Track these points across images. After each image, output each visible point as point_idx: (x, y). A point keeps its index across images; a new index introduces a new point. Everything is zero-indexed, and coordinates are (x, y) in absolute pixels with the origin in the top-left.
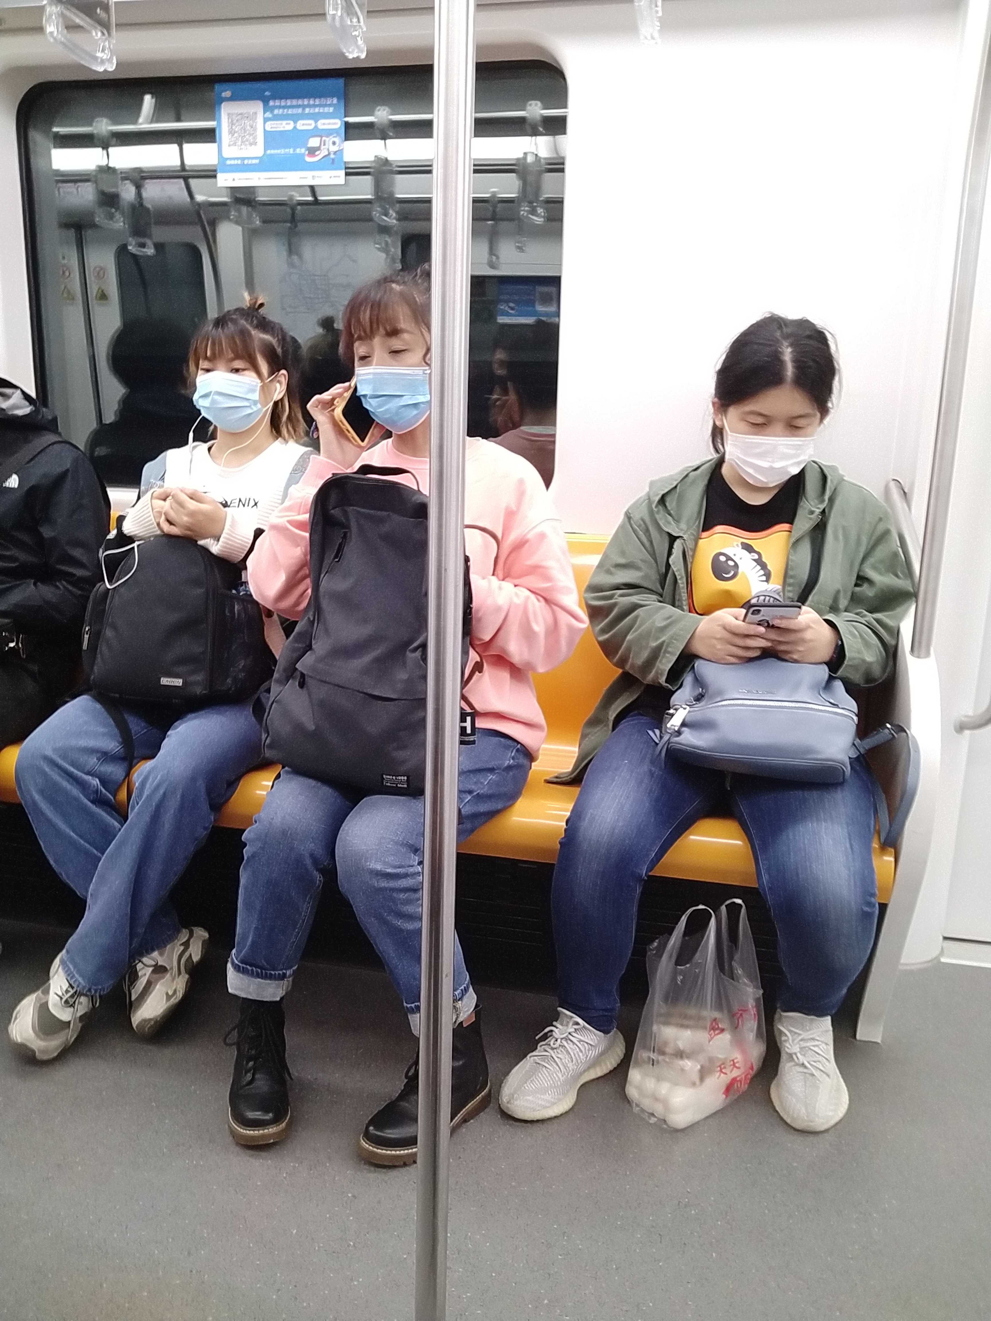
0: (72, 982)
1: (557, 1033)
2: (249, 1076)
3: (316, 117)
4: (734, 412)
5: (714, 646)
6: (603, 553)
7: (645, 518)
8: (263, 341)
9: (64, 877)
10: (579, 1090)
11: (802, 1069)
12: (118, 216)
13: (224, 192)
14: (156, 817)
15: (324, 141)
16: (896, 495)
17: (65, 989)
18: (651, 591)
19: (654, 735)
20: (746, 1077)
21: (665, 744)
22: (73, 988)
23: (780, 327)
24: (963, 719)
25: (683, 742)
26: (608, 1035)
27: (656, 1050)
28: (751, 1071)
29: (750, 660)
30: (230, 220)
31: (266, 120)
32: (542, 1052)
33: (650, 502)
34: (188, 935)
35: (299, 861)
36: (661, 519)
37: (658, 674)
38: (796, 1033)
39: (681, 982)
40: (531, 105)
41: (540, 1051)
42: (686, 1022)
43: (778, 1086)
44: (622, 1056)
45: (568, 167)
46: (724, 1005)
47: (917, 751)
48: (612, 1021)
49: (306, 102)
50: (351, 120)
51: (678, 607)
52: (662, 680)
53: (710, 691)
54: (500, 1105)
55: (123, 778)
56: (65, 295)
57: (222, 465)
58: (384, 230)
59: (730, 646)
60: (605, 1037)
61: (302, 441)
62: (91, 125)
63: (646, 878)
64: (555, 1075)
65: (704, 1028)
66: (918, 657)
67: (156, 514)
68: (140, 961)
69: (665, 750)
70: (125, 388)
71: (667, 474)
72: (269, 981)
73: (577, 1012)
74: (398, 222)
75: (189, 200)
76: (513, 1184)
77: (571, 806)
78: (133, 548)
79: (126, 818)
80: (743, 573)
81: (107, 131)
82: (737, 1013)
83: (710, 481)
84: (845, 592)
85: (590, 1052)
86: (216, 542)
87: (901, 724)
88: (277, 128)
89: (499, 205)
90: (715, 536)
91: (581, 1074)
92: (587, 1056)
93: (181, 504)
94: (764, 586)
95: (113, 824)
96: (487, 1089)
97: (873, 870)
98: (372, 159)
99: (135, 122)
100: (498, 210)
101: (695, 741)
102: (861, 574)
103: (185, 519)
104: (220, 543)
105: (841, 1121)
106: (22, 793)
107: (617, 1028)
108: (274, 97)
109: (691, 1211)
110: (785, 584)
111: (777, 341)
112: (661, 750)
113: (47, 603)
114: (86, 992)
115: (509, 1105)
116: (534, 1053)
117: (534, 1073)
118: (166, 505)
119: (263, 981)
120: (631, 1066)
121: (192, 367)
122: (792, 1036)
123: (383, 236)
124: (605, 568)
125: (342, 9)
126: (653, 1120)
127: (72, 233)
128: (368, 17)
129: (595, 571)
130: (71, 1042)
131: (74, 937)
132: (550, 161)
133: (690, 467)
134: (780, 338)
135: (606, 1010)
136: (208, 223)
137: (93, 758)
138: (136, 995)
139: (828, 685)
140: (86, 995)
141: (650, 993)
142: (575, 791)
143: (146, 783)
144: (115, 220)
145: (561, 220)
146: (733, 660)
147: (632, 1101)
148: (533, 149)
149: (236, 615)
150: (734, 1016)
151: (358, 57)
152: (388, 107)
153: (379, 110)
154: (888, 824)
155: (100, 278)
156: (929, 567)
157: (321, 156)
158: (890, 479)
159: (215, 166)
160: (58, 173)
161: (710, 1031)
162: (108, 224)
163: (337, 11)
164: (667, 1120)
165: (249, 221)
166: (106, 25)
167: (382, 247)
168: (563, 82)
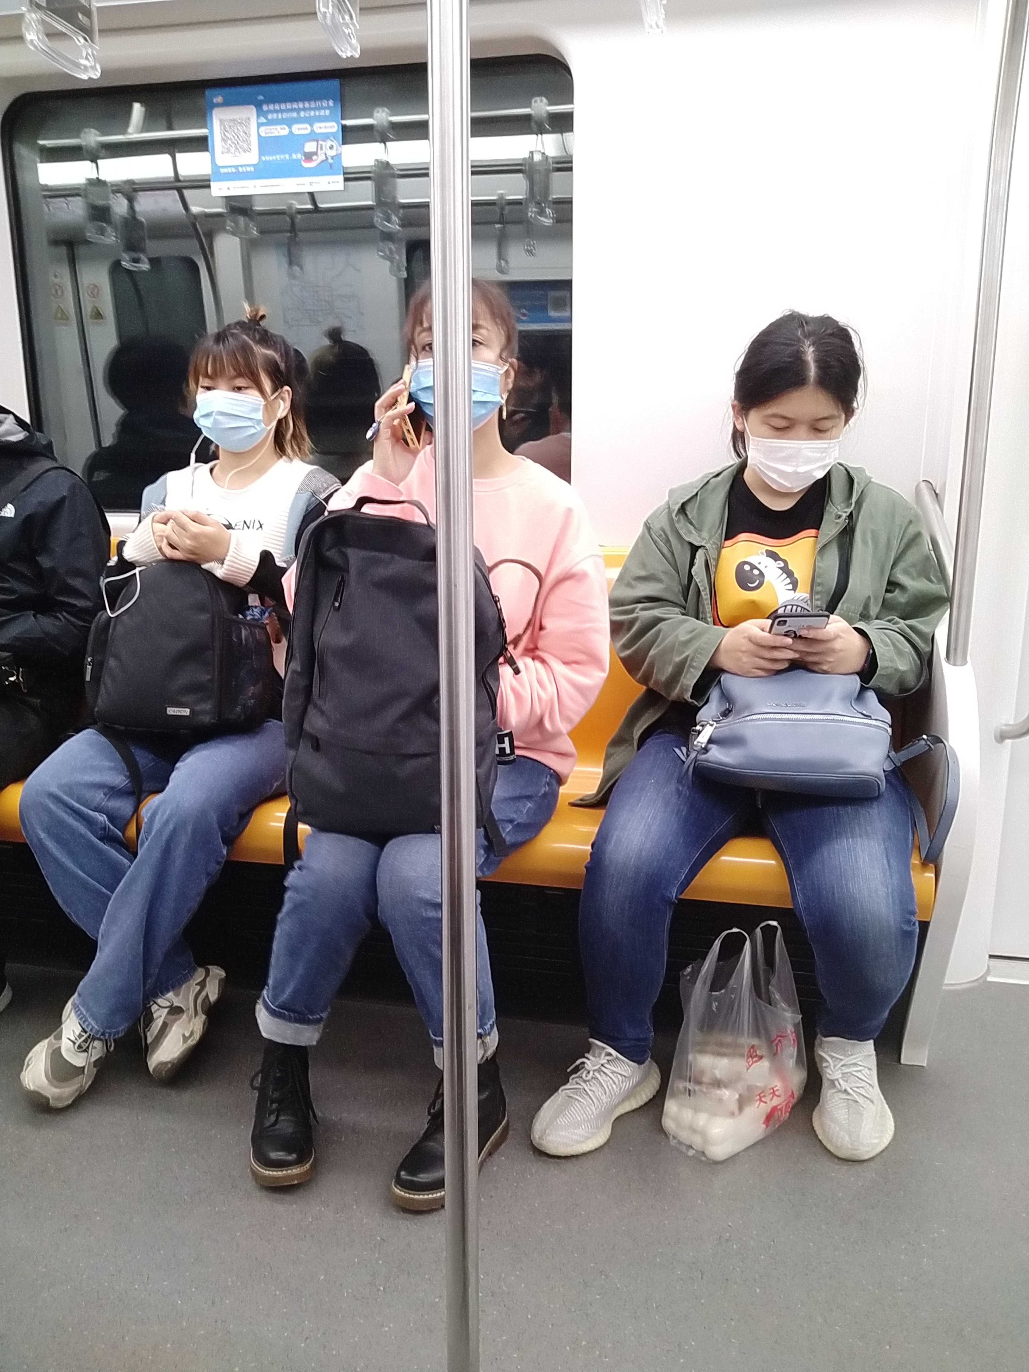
0: (85, 1027)
1: (589, 1065)
2: (273, 1118)
3: (312, 121)
4: (755, 416)
5: (739, 659)
7: (665, 527)
8: (266, 357)
9: (74, 918)
10: (613, 1123)
11: (844, 1096)
12: (109, 230)
13: (222, 202)
14: (167, 852)
15: (321, 145)
16: (927, 498)
17: (77, 1034)
18: (675, 604)
19: (681, 752)
20: (786, 1105)
21: (691, 763)
22: (86, 1032)
24: (1004, 728)
25: (710, 759)
26: (642, 1066)
27: (692, 1080)
28: (792, 1099)
29: (778, 672)
30: (227, 231)
31: (259, 125)
33: (670, 513)
34: (204, 973)
37: (683, 690)
38: (838, 1059)
39: (717, 1008)
40: (536, 102)
41: (572, 1084)
42: (723, 1050)
43: (821, 1115)
44: (657, 1086)
45: (576, 166)
46: (762, 1031)
47: (956, 762)
48: (646, 1051)
49: (301, 105)
50: (349, 122)
52: (688, 696)
53: (737, 706)
54: (531, 1141)
56: (59, 315)
57: (226, 486)
58: (388, 237)
59: (757, 659)
60: (639, 1068)
61: (308, 459)
62: (79, 137)
64: (588, 1108)
65: (742, 1056)
66: (954, 665)
67: (157, 538)
68: (155, 1003)
70: (124, 410)
71: (686, 482)
74: (401, 229)
75: (184, 211)
76: (548, 1222)
77: (596, 829)
78: (135, 574)
79: (135, 855)
81: (95, 141)
82: (776, 1039)
83: (732, 487)
84: (876, 598)
85: (624, 1084)
86: (220, 565)
87: (940, 736)
88: (271, 133)
89: (507, 208)
90: (739, 543)
91: (616, 1106)
93: (183, 527)
94: (791, 595)
95: (122, 861)
98: (373, 163)
99: (124, 132)
100: (506, 212)
101: (720, 756)
102: (891, 579)
103: (188, 542)
104: (224, 566)
105: (886, 1148)
106: (27, 832)
107: (651, 1058)
108: (268, 101)
109: (733, 1245)
111: (799, 340)
113: (47, 634)
115: (542, 1142)
116: (567, 1086)
118: (168, 529)
120: (667, 1096)
121: (192, 385)
122: (834, 1061)
123: (387, 242)
125: (333, 7)
126: (691, 1153)
127: (63, 250)
128: (361, 14)
130: (86, 1089)
131: (86, 979)
132: (558, 160)
133: (710, 473)
134: (801, 337)
135: (639, 1040)
136: (203, 234)
137: (100, 794)
138: (151, 1037)
139: (860, 696)
140: (99, 1039)
141: (685, 1020)
142: (600, 813)
144: (106, 234)
145: (570, 221)
147: (669, 1134)
148: (540, 148)
149: (244, 642)
150: (772, 1042)
151: (352, 56)
152: (387, 108)
153: (378, 112)
154: (928, 840)
155: (94, 297)
156: (963, 571)
157: (319, 161)
158: (921, 480)
159: (208, 175)
160: (45, 188)
161: (748, 1058)
162: (100, 239)
163: (328, 8)
164: (706, 1152)
165: (247, 231)
166: (87, 30)
167: (387, 256)
168: (568, 77)
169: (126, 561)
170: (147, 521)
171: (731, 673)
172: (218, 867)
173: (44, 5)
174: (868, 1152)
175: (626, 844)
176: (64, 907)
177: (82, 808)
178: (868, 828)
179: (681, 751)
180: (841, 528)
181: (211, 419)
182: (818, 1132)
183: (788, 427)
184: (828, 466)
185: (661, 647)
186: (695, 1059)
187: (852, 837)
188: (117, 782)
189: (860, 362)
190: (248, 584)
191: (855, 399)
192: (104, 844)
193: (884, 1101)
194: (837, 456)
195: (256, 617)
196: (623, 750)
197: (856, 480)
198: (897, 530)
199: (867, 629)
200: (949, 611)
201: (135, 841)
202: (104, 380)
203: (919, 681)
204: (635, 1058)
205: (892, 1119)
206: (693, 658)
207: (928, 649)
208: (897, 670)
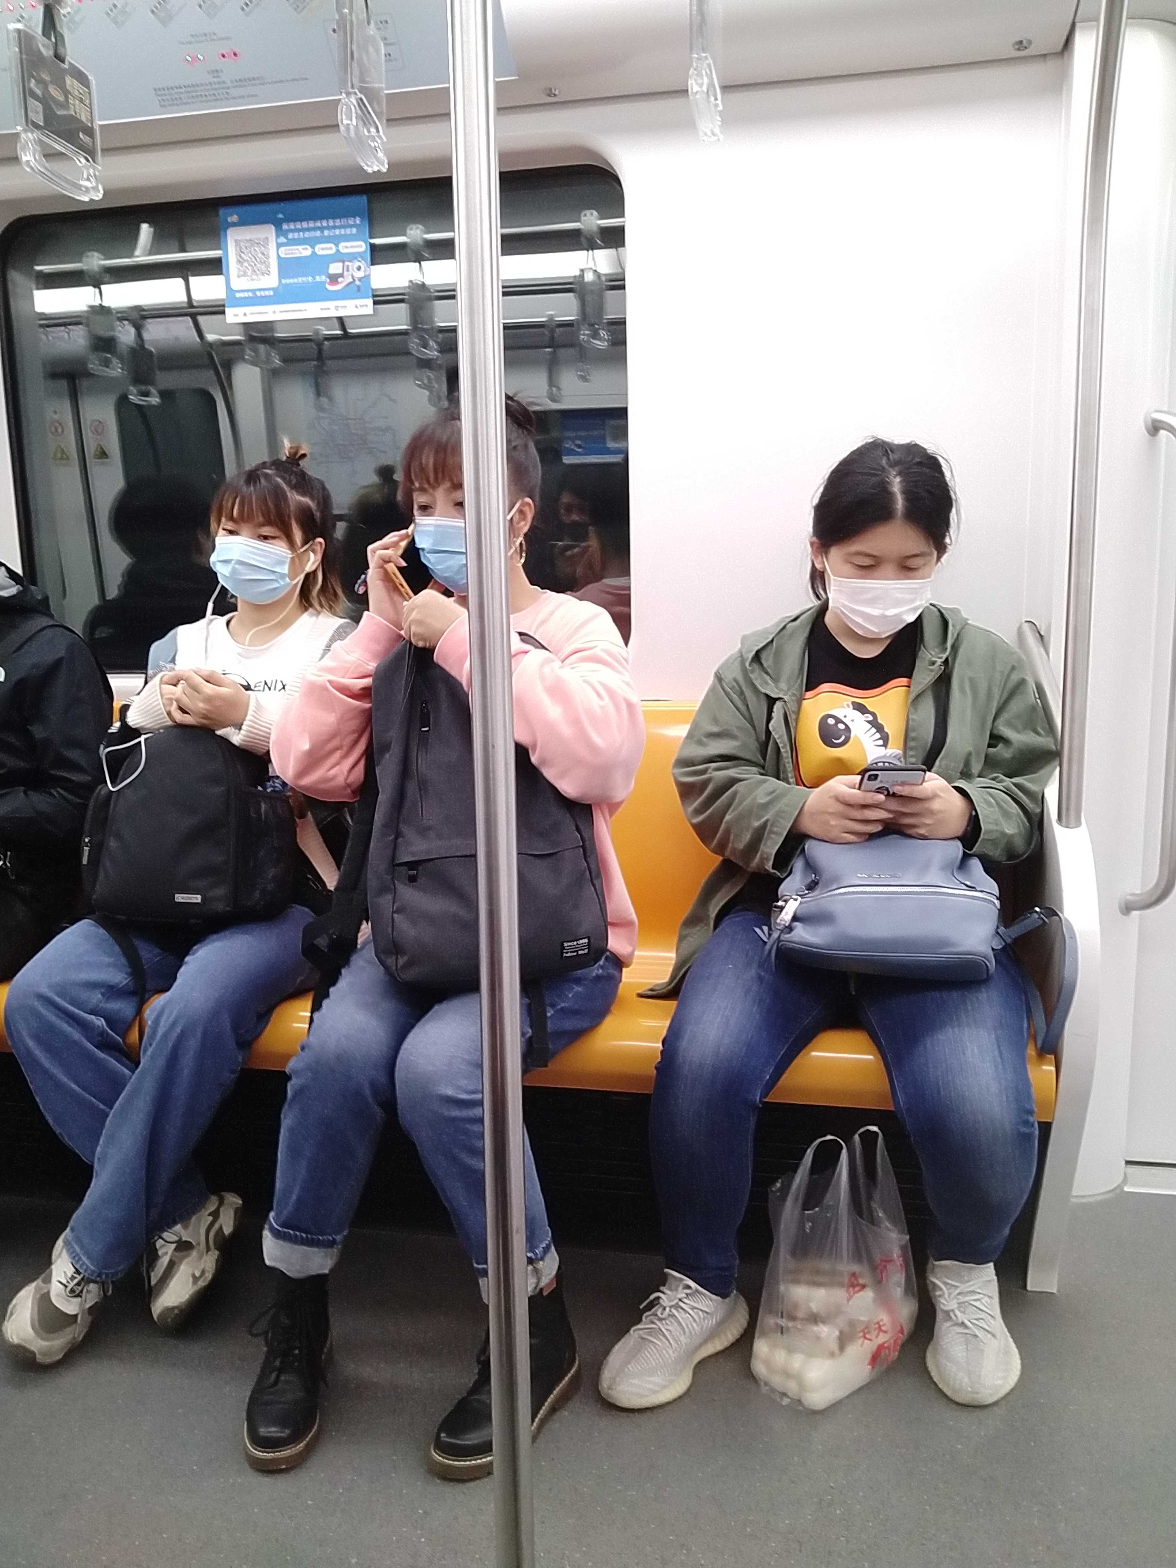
0: (77, 1266)
1: (665, 1300)
3: (336, 240)
4: (836, 553)
6: (691, 721)
8: (300, 503)
9: (67, 1141)
12: (115, 361)
13: (241, 329)
15: (348, 266)
16: (1031, 640)
17: (70, 1276)
18: (750, 762)
20: (895, 1341)
21: (775, 942)
23: (886, 454)
24: (1129, 897)
25: (796, 939)
26: (727, 1300)
27: (784, 1314)
28: (901, 1335)
29: (872, 837)
30: (244, 360)
31: (279, 246)
32: (648, 1324)
33: (743, 662)
36: (756, 679)
37: (763, 860)
39: (811, 1228)
40: (585, 215)
41: (646, 1323)
42: (817, 1279)
44: (745, 1324)
45: (628, 283)
46: (864, 1255)
47: (1073, 937)
49: (325, 223)
50: (378, 241)
53: (823, 878)
56: (58, 455)
58: (426, 364)
62: (80, 262)
64: (664, 1352)
65: (841, 1285)
66: (1067, 827)
73: (688, 1273)
74: (439, 354)
75: (198, 340)
76: (619, 1487)
77: (667, 1023)
78: (140, 742)
79: (137, 1064)
81: (99, 265)
82: (880, 1265)
84: (978, 754)
87: (1054, 908)
88: (292, 254)
89: (557, 330)
93: (195, 688)
94: (882, 751)
95: (123, 1072)
98: (407, 284)
99: (131, 255)
100: (556, 335)
101: (807, 936)
102: (995, 732)
103: (201, 705)
105: (1012, 1390)
108: (288, 220)
109: (835, 1510)
110: (906, 748)
112: (770, 951)
114: (96, 1277)
116: (639, 1326)
120: (757, 1335)
122: (948, 1289)
123: (423, 370)
124: (695, 739)
125: (356, 118)
126: (786, 1401)
127: (64, 384)
128: (388, 126)
132: (610, 277)
134: (886, 467)
136: (220, 365)
139: (963, 864)
140: (95, 1282)
141: (774, 1245)
142: (672, 1005)
144: (111, 366)
145: (624, 343)
147: (760, 1379)
148: (591, 265)
149: (263, 816)
150: (876, 1268)
151: (378, 171)
152: (421, 224)
153: (411, 229)
154: (1045, 1025)
155: (99, 434)
156: (1072, 721)
157: (345, 283)
158: (1023, 621)
159: (223, 300)
160: (43, 317)
161: (848, 1289)
162: (104, 371)
163: (351, 120)
164: (803, 1400)
165: (268, 360)
166: (89, 150)
167: (424, 384)
168: (619, 188)
169: (130, 727)
170: (155, 682)
172: (233, 1076)
173: (42, 124)
174: (991, 1395)
176: (54, 1128)
177: (76, 1011)
179: (762, 930)
184: (919, 609)
185: (739, 810)
186: (788, 1289)
187: (959, 1026)
189: (952, 494)
191: (947, 534)
193: (1008, 1334)
194: (929, 596)
195: (277, 789)
196: (698, 931)
201: (138, 1049)
207: (1038, 810)
208: (1004, 834)
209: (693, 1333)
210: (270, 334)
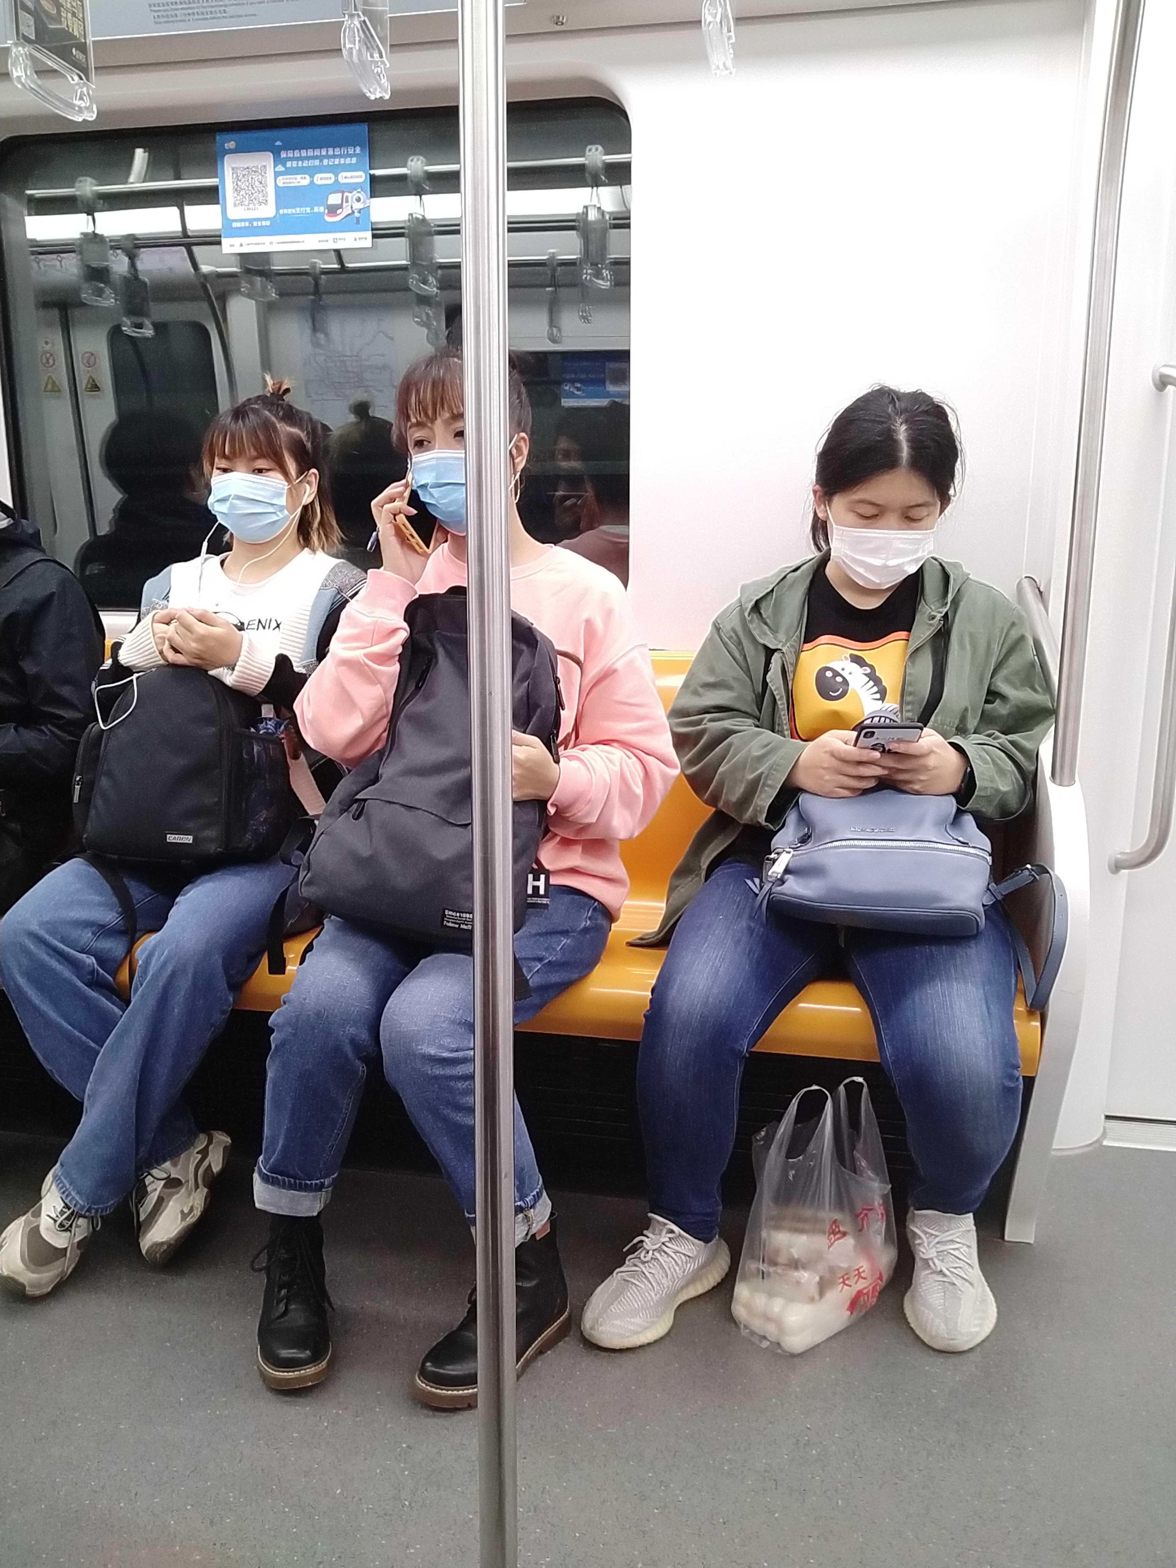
0: (67, 1201)
1: (648, 1243)
2: (282, 1307)
3: (335, 170)
4: (839, 502)
5: (821, 778)
9: (57, 1077)
10: (676, 1311)
11: (940, 1278)
12: (108, 291)
13: (235, 260)
14: (164, 1000)
15: (347, 197)
16: (1030, 595)
17: (59, 1210)
19: (753, 884)
20: (874, 1289)
21: (766, 894)
22: (69, 1208)
24: (1119, 856)
25: (784, 891)
26: (710, 1244)
27: (766, 1260)
28: (880, 1282)
29: (865, 792)
30: (241, 294)
31: (277, 174)
32: (632, 1266)
33: (742, 611)
35: (337, 1049)
36: (754, 629)
37: (756, 812)
39: (795, 1176)
40: (591, 150)
41: (628, 1266)
42: (800, 1225)
44: (726, 1269)
45: (633, 222)
46: (845, 1203)
47: (1063, 895)
49: (324, 152)
50: (378, 172)
51: (778, 732)
52: (762, 819)
53: (817, 830)
55: (123, 955)
56: (50, 387)
58: (424, 300)
62: (73, 187)
63: (747, 1055)
64: (647, 1294)
65: (823, 1232)
66: (1061, 785)
67: (158, 640)
68: (149, 1174)
69: (765, 902)
72: (304, 1193)
74: (438, 291)
75: (192, 270)
76: (600, 1425)
77: (657, 972)
78: (132, 681)
79: (128, 1002)
80: (853, 690)
81: (92, 191)
82: (861, 1213)
83: (812, 582)
85: (689, 1265)
86: (230, 672)
87: (1045, 865)
88: (290, 183)
89: (559, 269)
92: (685, 1270)
93: (188, 628)
95: (113, 1010)
96: (566, 1313)
97: (1014, 1034)
98: (406, 218)
99: (126, 182)
100: (557, 274)
101: (800, 890)
102: (992, 688)
103: (194, 645)
104: (235, 672)
105: (988, 1337)
108: (286, 148)
109: (812, 1451)
111: (889, 417)
115: (593, 1332)
116: (622, 1269)
117: (621, 1293)
119: (296, 1192)
120: (738, 1279)
122: (927, 1238)
123: (423, 307)
125: (360, 42)
126: (765, 1344)
127: (55, 314)
128: (391, 51)
129: (679, 694)
131: (70, 1146)
132: (615, 216)
133: (787, 567)
134: (893, 414)
136: (215, 297)
137: (88, 933)
139: (956, 820)
140: (84, 1217)
141: (757, 1191)
142: (663, 953)
143: (151, 959)
144: (104, 296)
145: (628, 284)
146: (846, 793)
147: (740, 1322)
148: (595, 202)
149: (256, 758)
150: (857, 1216)
151: (381, 97)
152: (422, 156)
153: (412, 160)
154: (1034, 983)
155: (91, 367)
156: (1069, 679)
157: (344, 214)
158: (1023, 576)
159: (219, 230)
160: (35, 244)
161: (829, 1236)
162: (97, 301)
163: (355, 44)
164: (781, 1343)
165: (264, 293)
166: (84, 68)
167: (422, 321)
168: (626, 124)
169: (122, 666)
170: (147, 620)
171: (811, 793)
173: (33, 37)
174: (967, 1342)
175: (690, 989)
178: (965, 970)
180: (934, 630)
181: (228, 504)
182: (910, 1320)
183: (877, 515)
186: (769, 1235)
188: (107, 920)
190: (261, 693)
191: (952, 485)
192: (92, 990)
193: (986, 1284)
194: (932, 548)
195: (270, 731)
197: (952, 577)
198: (998, 634)
199: (964, 744)
200: (1054, 726)
202: (101, 462)
203: (1022, 802)
204: (700, 1236)
205: (994, 1304)
206: (768, 775)
207: (1033, 768)
208: (998, 791)
209: (675, 1277)
210: (267, 268)
